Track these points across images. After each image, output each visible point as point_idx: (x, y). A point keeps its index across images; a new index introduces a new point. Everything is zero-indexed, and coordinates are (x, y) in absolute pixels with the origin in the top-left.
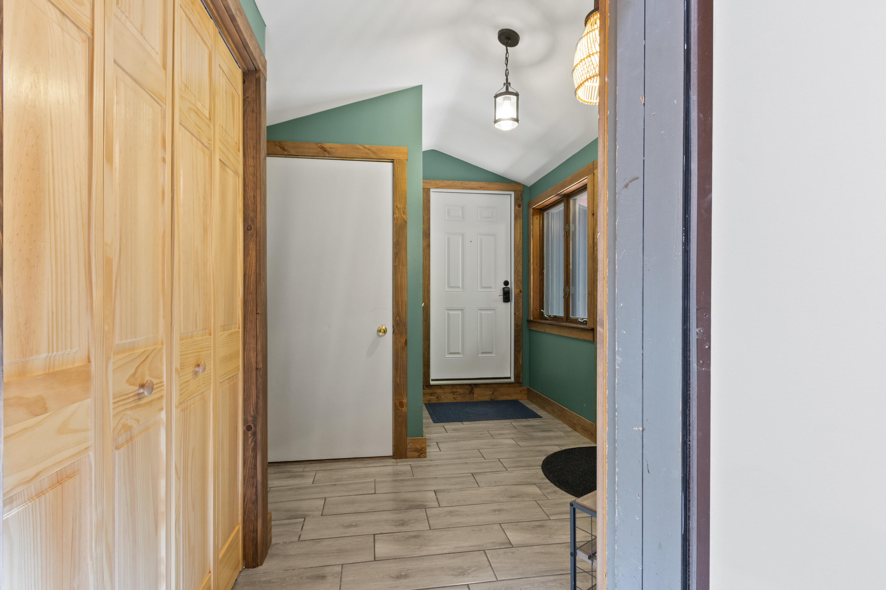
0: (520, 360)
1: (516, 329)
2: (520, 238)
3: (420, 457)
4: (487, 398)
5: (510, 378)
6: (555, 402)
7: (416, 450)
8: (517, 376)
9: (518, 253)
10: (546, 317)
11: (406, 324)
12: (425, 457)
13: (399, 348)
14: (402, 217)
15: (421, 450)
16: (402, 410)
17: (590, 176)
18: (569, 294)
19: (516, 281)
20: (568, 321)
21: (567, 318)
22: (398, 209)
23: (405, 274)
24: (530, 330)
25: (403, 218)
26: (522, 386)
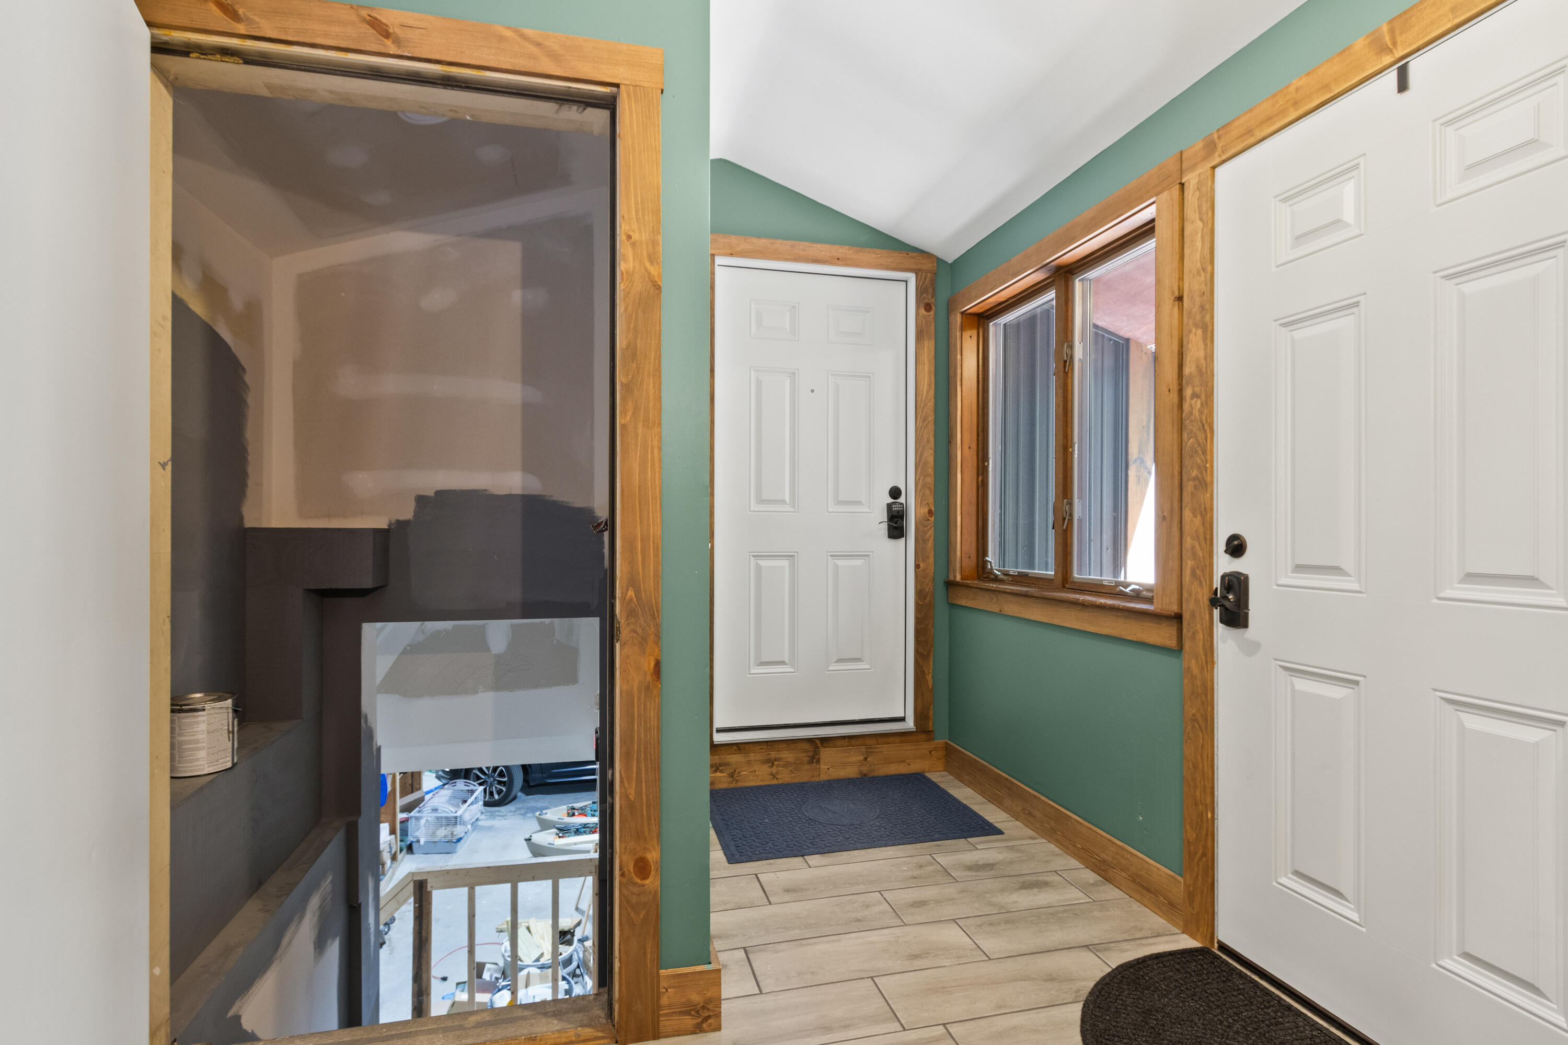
0: (929, 678)
1: (920, 603)
2: (929, 385)
3: (702, 1031)
4: (851, 772)
5: (902, 719)
6: (1036, 793)
7: (690, 1010)
8: (921, 715)
9: (924, 421)
10: (996, 576)
11: (658, 612)
12: (718, 1028)
13: (635, 688)
14: (647, 270)
15: (703, 1007)
16: (644, 886)
17: (1165, 195)
18: (1071, 520)
19: (919, 487)
20: (1067, 586)
21: (1065, 579)
22: (634, 245)
23: (656, 451)
24: (952, 606)
25: (649, 274)
26: (933, 739)
